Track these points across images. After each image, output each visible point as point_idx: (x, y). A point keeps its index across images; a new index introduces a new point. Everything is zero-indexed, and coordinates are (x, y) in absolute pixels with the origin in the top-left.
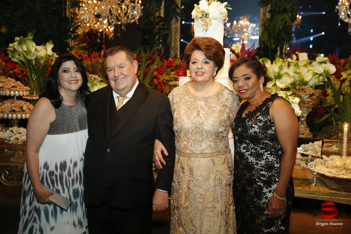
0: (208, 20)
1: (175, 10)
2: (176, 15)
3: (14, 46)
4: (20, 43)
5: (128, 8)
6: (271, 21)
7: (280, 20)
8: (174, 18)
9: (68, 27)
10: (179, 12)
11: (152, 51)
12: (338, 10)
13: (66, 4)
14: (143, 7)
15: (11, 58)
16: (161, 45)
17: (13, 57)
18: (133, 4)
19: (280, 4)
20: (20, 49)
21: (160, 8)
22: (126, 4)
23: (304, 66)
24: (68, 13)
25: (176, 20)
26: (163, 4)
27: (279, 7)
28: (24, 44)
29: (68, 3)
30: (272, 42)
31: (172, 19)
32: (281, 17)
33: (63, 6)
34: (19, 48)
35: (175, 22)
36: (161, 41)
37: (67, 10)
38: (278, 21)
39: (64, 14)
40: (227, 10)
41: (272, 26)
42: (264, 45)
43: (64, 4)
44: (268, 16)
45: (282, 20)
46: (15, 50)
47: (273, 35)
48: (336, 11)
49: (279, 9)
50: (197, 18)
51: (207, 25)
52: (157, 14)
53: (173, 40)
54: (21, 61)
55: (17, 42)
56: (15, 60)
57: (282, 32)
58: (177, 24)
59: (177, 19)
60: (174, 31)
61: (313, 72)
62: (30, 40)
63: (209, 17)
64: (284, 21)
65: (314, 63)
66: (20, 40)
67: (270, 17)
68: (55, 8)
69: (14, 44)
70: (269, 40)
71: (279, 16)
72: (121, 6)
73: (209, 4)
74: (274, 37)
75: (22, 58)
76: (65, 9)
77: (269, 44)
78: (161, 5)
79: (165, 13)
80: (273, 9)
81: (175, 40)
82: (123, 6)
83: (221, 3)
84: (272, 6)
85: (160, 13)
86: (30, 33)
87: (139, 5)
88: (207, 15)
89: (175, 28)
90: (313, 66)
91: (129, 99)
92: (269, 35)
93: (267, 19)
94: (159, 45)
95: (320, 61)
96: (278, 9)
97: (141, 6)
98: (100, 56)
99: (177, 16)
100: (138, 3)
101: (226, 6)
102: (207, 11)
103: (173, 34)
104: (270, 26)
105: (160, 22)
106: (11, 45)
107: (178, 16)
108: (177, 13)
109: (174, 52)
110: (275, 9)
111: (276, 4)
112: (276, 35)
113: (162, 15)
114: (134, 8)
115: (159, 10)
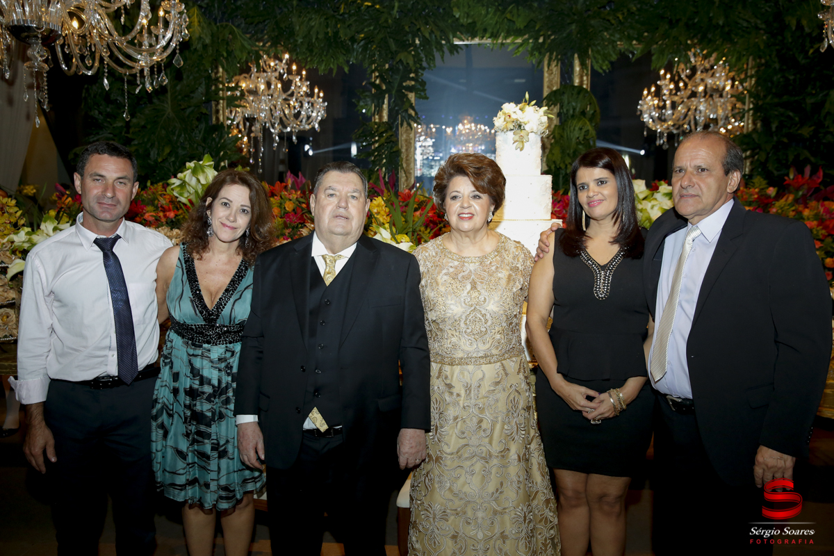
0: (523, 133)
1: (406, 111)
2: (409, 119)
3: (185, 176)
4: (195, 172)
5: (301, 106)
6: (563, 129)
7: (577, 128)
8: (405, 124)
9: (223, 141)
10: (413, 113)
11: (374, 177)
12: (641, 111)
13: (218, 104)
14: (326, 104)
15: (177, 197)
16: (384, 169)
17: (181, 195)
18: (310, 99)
19: (574, 104)
20: (193, 181)
21: (382, 107)
22: (296, 100)
23: (644, 199)
24: (221, 118)
25: (409, 128)
26: (386, 101)
27: (574, 109)
28: (201, 174)
29: (221, 101)
30: (567, 162)
31: (402, 125)
32: (580, 125)
33: (214, 106)
34: (191, 180)
35: (407, 130)
36: (385, 161)
37: (221, 112)
38: (574, 129)
39: (214, 119)
40: (548, 118)
41: (565, 136)
42: (555, 167)
43: (213, 103)
44: (556, 121)
45: (581, 129)
46: (183, 185)
47: (568, 152)
48: (639, 113)
49: (574, 112)
50: (505, 130)
51: (523, 142)
52: (377, 117)
53: (404, 160)
54: (190, 201)
55: (190, 170)
56: (183, 200)
57: (581, 147)
58: (410, 134)
59: (409, 125)
60: (406, 145)
61: (662, 208)
62: (210, 166)
63: (524, 129)
64: (584, 130)
65: (658, 196)
66: (195, 167)
67: (558, 124)
68: (204, 111)
69: (185, 173)
70: (562, 158)
71: (575, 122)
72: (287, 102)
73: (521, 109)
74: (569, 155)
75: (193, 198)
76: (217, 111)
77: (563, 166)
78: (383, 103)
79: (390, 116)
80: (565, 110)
81: (407, 160)
82: (292, 103)
83: (538, 108)
84: (561, 107)
85: (381, 117)
86: (206, 155)
87: (321, 100)
88: (520, 126)
89: (406, 140)
90: (656, 199)
91: (346, 260)
92: (563, 152)
93: (556, 126)
94: (382, 169)
95: (666, 191)
96: (571, 112)
97: (324, 101)
98: (286, 187)
99: (410, 121)
100: (319, 97)
101: (545, 113)
102: (521, 121)
103: (403, 150)
104: (562, 136)
105: (386, 131)
106: (180, 175)
107: (412, 120)
108: (410, 116)
109: (407, 180)
110: (567, 110)
111: (568, 103)
112: (572, 151)
113: (385, 118)
114: (312, 105)
115: (380, 112)
